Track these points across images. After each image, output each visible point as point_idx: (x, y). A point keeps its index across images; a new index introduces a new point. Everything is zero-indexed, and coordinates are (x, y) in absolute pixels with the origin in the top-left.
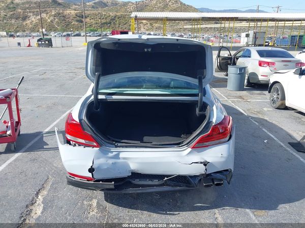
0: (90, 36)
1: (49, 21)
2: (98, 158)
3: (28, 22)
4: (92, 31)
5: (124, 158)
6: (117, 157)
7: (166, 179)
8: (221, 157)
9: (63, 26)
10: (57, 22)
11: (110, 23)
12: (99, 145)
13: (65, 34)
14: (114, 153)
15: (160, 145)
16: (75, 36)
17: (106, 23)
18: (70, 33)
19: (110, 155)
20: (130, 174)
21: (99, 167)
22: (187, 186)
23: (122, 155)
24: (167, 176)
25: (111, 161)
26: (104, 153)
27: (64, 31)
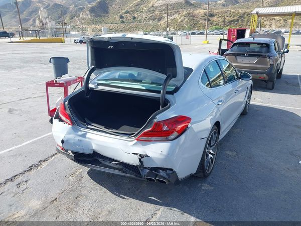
0: (213, 34)
1: (180, 21)
2: (70, 134)
3: (162, 22)
4: (217, 29)
5: (89, 138)
6: (84, 136)
7: (113, 162)
8: (161, 154)
9: (191, 25)
10: (187, 21)
11: (238, 21)
12: (72, 124)
13: (190, 32)
14: (83, 133)
15: (116, 133)
16: (198, 34)
17: (233, 21)
18: (194, 31)
19: (80, 133)
20: (92, 153)
21: (67, 141)
22: (136, 176)
23: (88, 135)
24: (115, 161)
25: (78, 138)
26: (75, 130)
27: (190, 29)
